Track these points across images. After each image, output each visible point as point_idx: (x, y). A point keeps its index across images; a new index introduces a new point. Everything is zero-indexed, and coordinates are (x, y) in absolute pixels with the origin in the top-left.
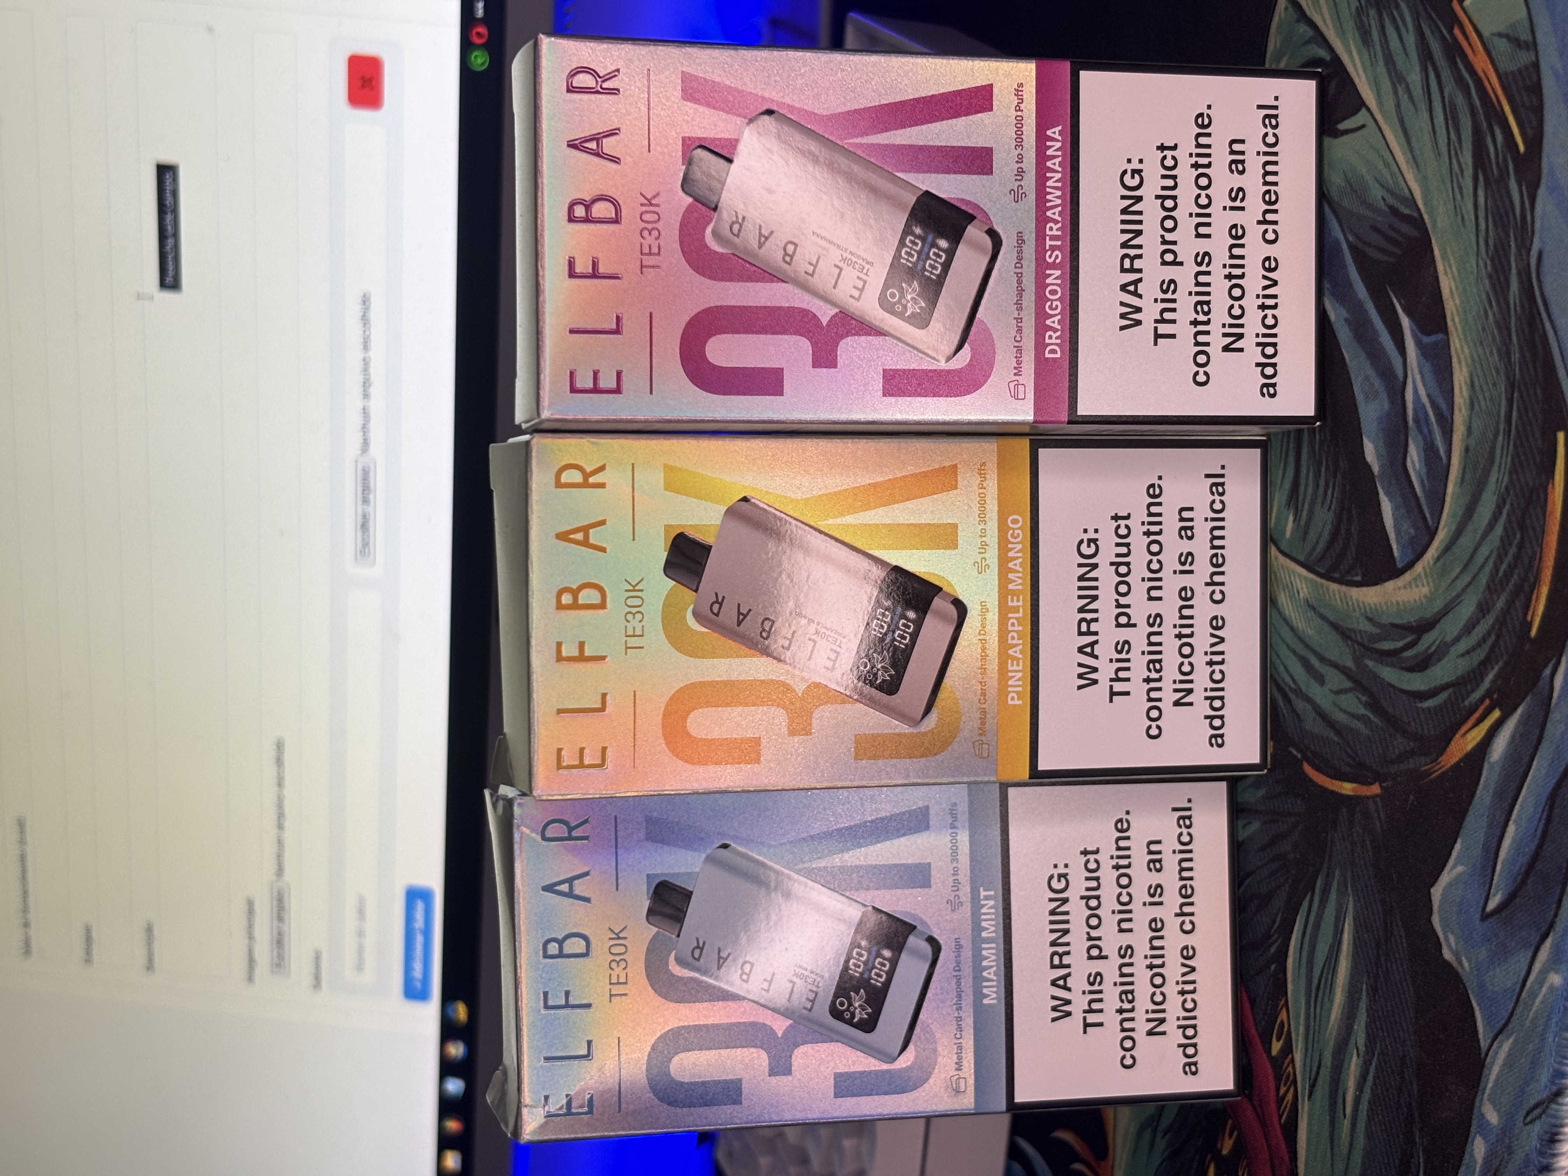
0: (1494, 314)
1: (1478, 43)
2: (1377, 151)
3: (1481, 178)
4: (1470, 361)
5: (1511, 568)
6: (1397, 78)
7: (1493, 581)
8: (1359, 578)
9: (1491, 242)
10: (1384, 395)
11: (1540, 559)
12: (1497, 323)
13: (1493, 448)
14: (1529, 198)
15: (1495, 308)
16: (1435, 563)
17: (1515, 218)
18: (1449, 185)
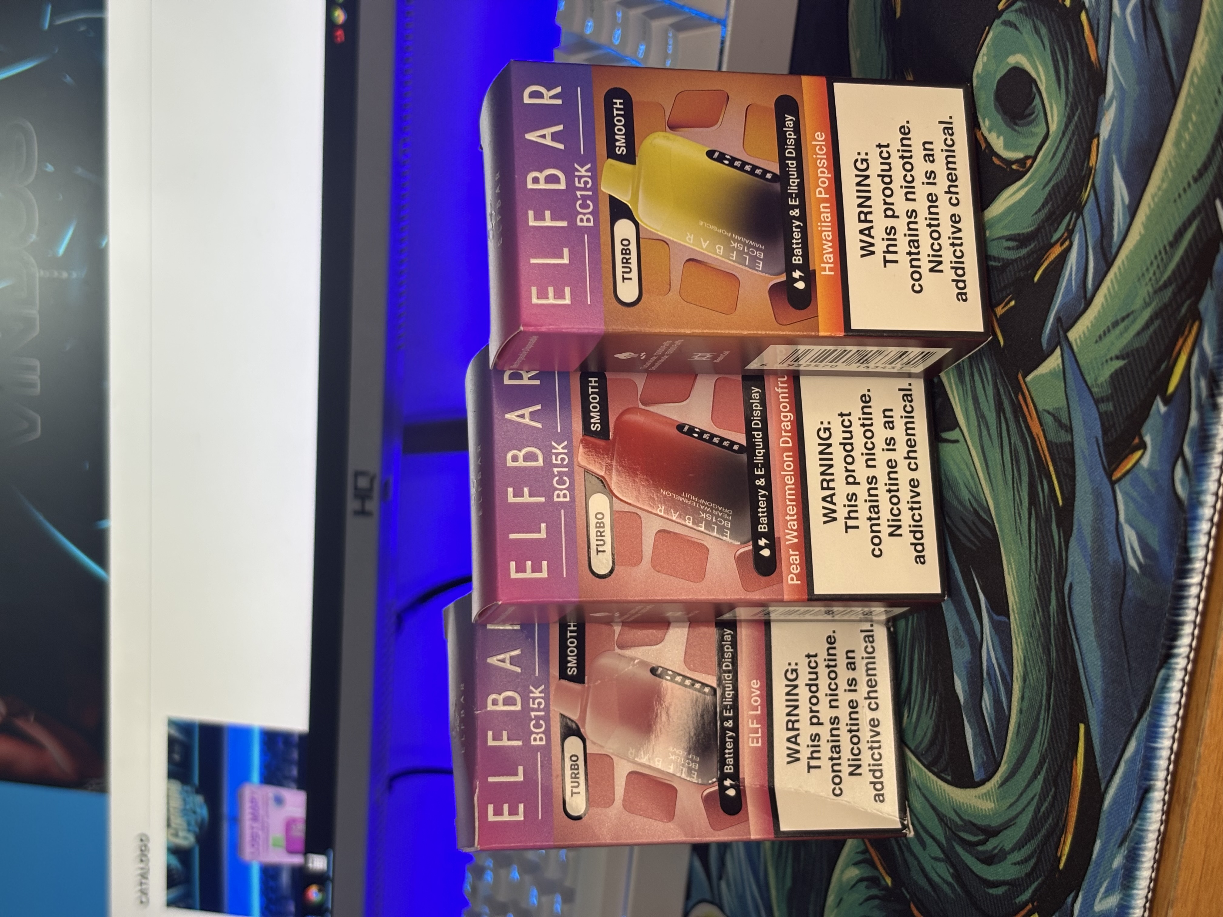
0: (1040, 618)
1: (1034, 412)
2: (967, 464)
3: (1033, 512)
4: (1023, 645)
5: (1048, 812)
6: (981, 417)
7: (1036, 817)
8: (949, 778)
9: (1039, 564)
10: (967, 648)
11: (1067, 813)
12: (1042, 625)
13: (1038, 719)
14: (1065, 541)
15: (1041, 613)
16: (999, 788)
17: (1055, 553)
18: (1013, 508)
